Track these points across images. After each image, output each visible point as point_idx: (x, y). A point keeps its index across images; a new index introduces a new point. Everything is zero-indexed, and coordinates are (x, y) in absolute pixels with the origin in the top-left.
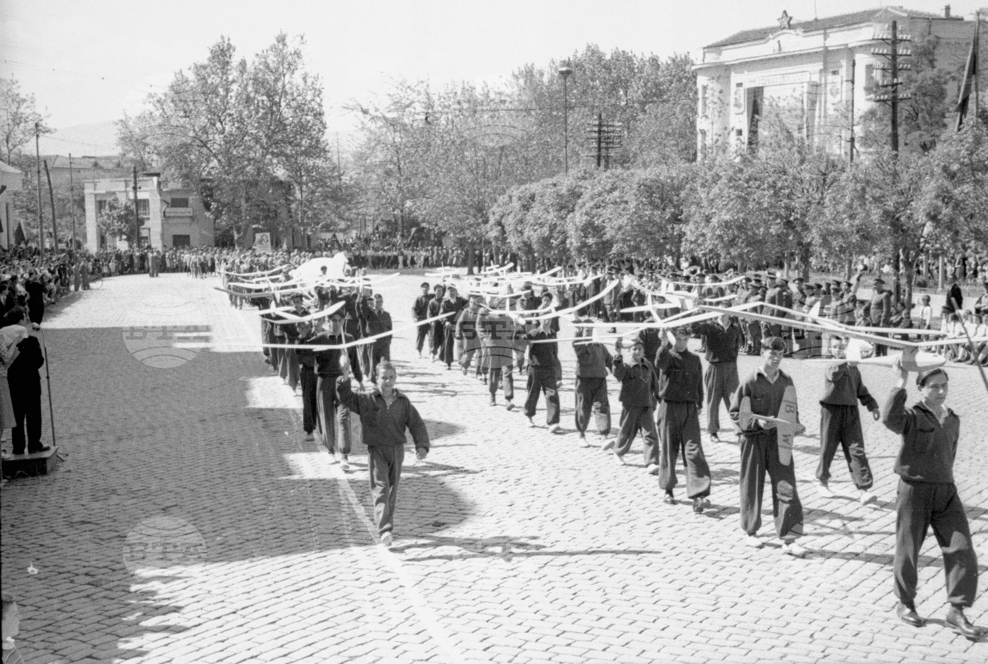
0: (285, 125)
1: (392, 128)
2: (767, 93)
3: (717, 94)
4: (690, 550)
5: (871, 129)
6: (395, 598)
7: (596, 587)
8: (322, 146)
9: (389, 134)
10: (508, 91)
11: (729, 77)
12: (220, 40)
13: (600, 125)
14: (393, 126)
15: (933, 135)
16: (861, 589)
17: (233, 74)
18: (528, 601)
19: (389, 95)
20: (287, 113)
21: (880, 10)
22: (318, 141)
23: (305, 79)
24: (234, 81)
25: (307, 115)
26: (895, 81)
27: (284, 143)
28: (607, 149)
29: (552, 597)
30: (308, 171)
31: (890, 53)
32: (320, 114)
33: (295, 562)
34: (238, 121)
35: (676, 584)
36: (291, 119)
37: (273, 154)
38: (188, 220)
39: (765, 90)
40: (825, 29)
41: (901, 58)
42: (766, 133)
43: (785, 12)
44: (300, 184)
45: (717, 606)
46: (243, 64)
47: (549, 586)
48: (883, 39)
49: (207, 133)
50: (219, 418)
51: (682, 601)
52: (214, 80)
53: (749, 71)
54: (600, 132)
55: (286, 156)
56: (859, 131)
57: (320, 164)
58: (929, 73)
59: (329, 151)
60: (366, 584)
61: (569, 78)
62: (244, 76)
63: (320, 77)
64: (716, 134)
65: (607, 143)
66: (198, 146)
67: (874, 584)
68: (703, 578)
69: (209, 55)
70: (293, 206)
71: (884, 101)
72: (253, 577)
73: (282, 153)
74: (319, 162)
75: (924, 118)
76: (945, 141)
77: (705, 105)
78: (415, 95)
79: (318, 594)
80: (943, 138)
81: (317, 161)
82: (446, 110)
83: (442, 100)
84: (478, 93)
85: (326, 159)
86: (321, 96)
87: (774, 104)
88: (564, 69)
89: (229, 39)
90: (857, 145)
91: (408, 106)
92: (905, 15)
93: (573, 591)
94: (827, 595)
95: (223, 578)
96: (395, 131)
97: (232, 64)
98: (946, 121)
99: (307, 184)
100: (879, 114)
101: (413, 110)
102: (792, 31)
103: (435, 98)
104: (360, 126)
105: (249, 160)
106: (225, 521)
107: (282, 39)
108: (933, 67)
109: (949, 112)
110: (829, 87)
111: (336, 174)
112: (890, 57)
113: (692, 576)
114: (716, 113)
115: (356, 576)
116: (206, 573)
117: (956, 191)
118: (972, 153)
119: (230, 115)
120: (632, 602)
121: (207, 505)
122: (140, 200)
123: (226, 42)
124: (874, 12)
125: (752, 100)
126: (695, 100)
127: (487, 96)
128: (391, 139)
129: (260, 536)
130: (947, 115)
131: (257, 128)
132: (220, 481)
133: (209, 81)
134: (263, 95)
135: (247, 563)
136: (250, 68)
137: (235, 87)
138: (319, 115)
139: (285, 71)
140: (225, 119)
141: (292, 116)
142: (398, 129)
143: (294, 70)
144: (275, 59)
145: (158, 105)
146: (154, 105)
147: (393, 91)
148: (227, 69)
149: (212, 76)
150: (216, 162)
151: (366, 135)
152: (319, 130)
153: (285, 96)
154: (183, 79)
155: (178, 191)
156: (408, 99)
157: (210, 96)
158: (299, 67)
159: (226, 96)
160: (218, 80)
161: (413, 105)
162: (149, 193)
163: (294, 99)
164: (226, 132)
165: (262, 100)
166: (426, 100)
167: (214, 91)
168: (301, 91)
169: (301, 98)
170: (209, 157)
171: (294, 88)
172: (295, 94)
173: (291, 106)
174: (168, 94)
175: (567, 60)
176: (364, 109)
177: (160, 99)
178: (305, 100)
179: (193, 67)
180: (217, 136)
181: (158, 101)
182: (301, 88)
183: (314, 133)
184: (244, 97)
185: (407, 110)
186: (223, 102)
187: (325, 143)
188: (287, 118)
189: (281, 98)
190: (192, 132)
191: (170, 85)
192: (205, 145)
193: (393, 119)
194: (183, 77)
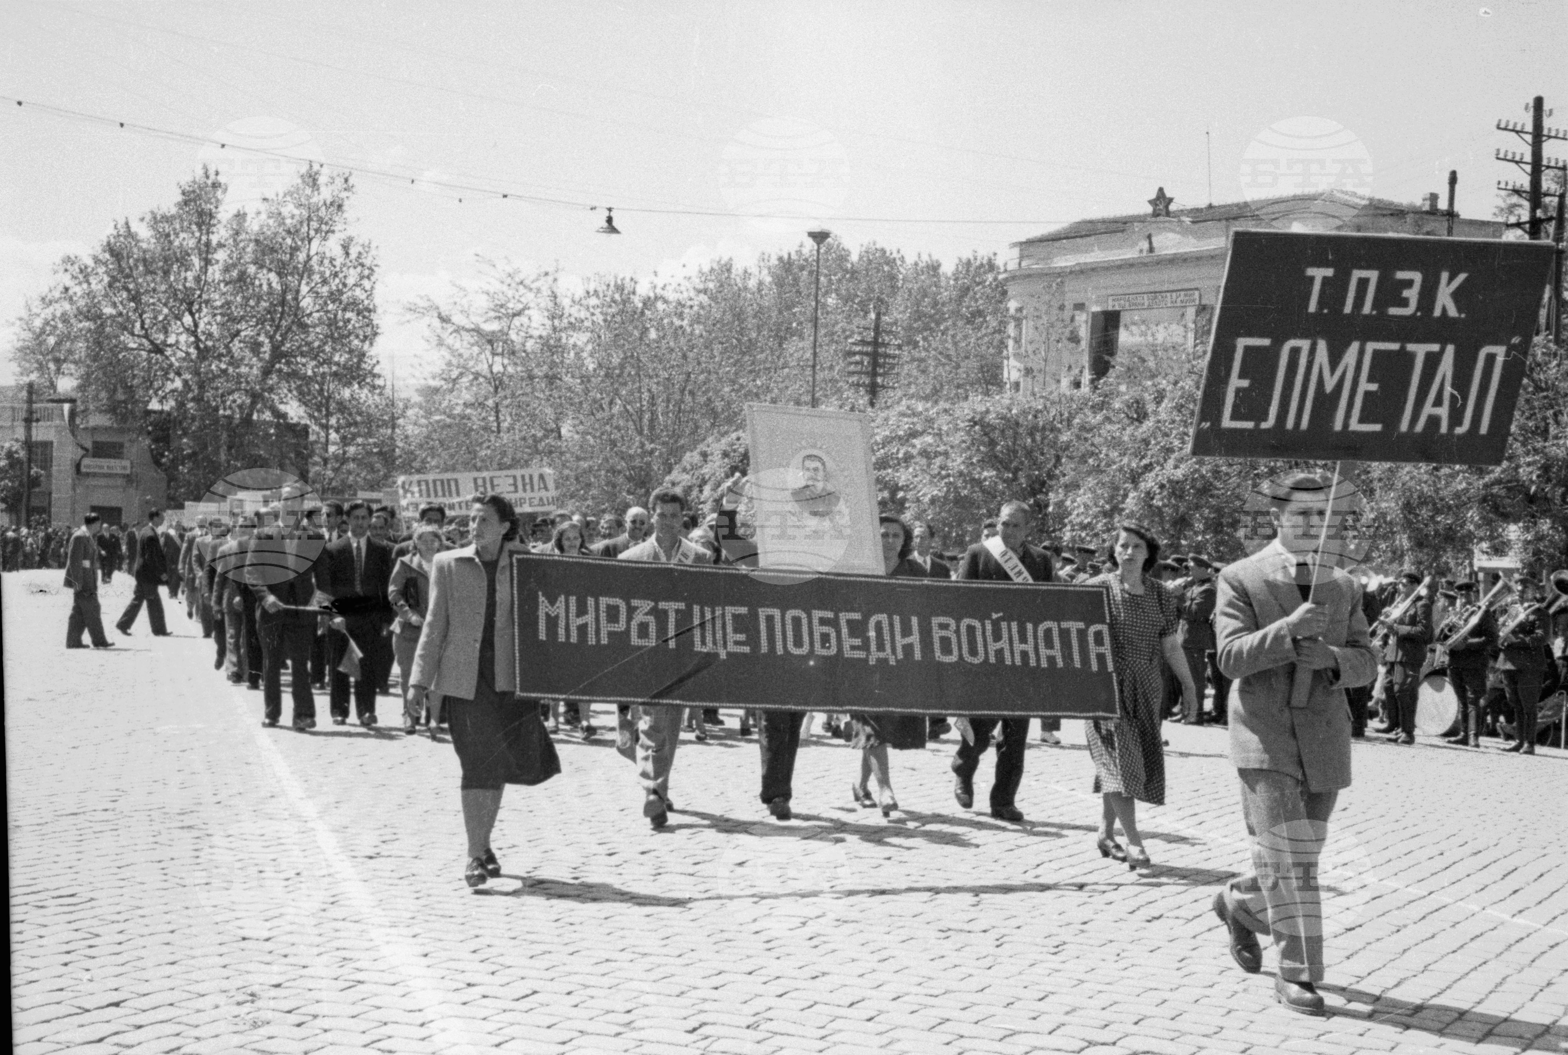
0: (306, 325)
1: (489, 347)
2: (1125, 320)
8: (368, 364)
9: (482, 357)
11: (1062, 292)
12: (200, 174)
14: (490, 342)
17: (220, 234)
19: (487, 293)
20: (309, 304)
21: (1321, 195)
22: (362, 355)
23: (346, 248)
24: (221, 245)
25: (345, 309)
30: (342, 407)
32: (369, 310)
34: (222, 314)
36: (316, 315)
38: (120, 482)
39: (1123, 315)
40: (1227, 219)
43: (1161, 190)
44: (324, 429)
46: (240, 216)
49: (166, 332)
52: (187, 240)
55: (305, 379)
57: (363, 397)
59: (379, 376)
62: (240, 238)
63: (373, 245)
69: (180, 198)
73: (294, 375)
74: (361, 393)
78: (531, 295)
81: (358, 391)
85: (374, 389)
86: (373, 278)
89: (217, 174)
91: (518, 314)
96: (494, 354)
97: (219, 216)
99: (337, 430)
101: (526, 321)
102: (1171, 222)
103: (566, 302)
104: (435, 342)
107: (311, 177)
111: (387, 415)
114: (1039, 351)
119: (207, 302)
122: (37, 443)
123: (212, 177)
124: (1311, 197)
125: (1100, 330)
128: (486, 366)
133: (176, 243)
134: (270, 271)
136: (251, 223)
137: (221, 255)
138: (365, 312)
139: (312, 233)
140: (199, 310)
141: (318, 311)
142: (500, 350)
143: (327, 232)
144: (296, 212)
145: (81, 277)
146: (74, 277)
147: (496, 286)
148: (210, 225)
149: (182, 235)
150: (178, 384)
151: (444, 357)
152: (366, 337)
153: (309, 277)
154: (130, 234)
155: (107, 429)
156: (519, 301)
157: (175, 267)
158: (337, 227)
159: (204, 270)
160: (192, 243)
161: (527, 312)
162: (53, 431)
163: (325, 282)
164: (199, 330)
165: (268, 280)
166: (551, 305)
167: (183, 260)
168: (338, 269)
169: (337, 280)
170: (167, 373)
171: (326, 262)
172: (327, 274)
173: (317, 293)
174: (101, 257)
175: (786, 257)
176: (443, 314)
177: (86, 267)
178: (345, 285)
179: (148, 217)
180: (183, 338)
181: (81, 271)
182: (337, 263)
183: (356, 342)
184: (235, 273)
185: (517, 321)
186: (197, 279)
187: (374, 361)
188: (310, 315)
189: (302, 278)
190: (138, 325)
191: (105, 242)
192: (161, 352)
193: (492, 333)
194: (129, 231)
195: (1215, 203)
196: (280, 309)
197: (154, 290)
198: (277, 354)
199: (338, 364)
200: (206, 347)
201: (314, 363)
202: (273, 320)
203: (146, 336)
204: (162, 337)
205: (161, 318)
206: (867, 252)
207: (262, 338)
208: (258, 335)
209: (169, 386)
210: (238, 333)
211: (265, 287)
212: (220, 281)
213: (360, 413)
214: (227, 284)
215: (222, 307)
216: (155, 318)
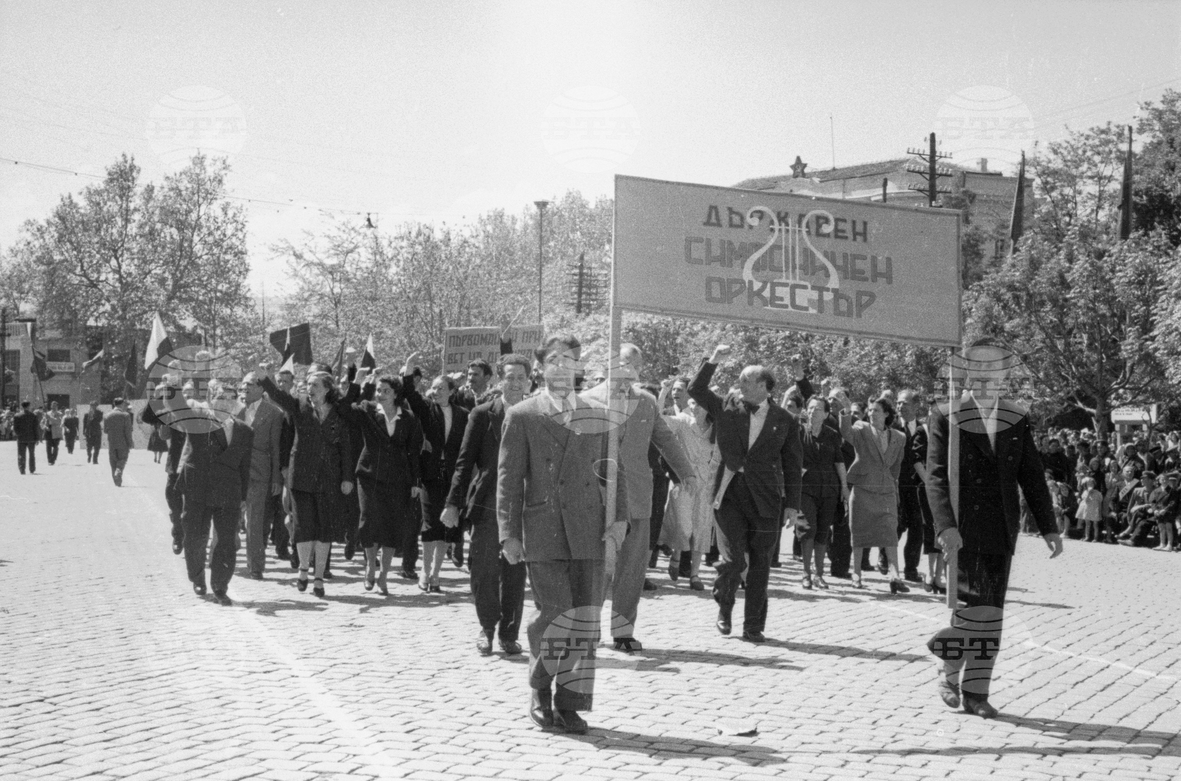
0: (198, 265)
1: (330, 276)
8: (242, 291)
9: (326, 283)
12: (121, 160)
13: (581, 267)
14: (331, 273)
17: (136, 202)
19: (329, 237)
20: (200, 250)
21: (908, 160)
22: (238, 285)
23: (225, 210)
24: (136, 210)
25: (225, 253)
28: (589, 295)
30: (224, 322)
32: (242, 253)
34: (138, 258)
36: (205, 257)
37: (180, 299)
38: (68, 378)
40: (844, 179)
43: (798, 158)
46: (150, 190)
49: (99, 272)
52: (112, 207)
54: (581, 274)
55: (198, 302)
57: (239, 314)
59: (250, 299)
62: (150, 205)
63: (244, 208)
65: (590, 288)
69: (106, 177)
73: (190, 299)
74: (238, 311)
78: (360, 238)
81: (236, 310)
84: (437, 238)
85: (247, 308)
86: (244, 231)
89: (133, 159)
91: (352, 251)
96: (334, 281)
97: (135, 190)
99: (221, 338)
101: (356, 256)
102: (806, 179)
103: (385, 243)
104: (292, 273)
107: (199, 161)
108: (969, 222)
112: (928, 176)
119: (128, 250)
122: (9, 352)
123: (129, 162)
124: (902, 162)
127: (448, 239)
128: (328, 289)
133: (105, 209)
134: (171, 227)
136: (158, 194)
137: (137, 217)
138: (240, 254)
139: (201, 200)
140: (122, 255)
141: (207, 254)
142: (338, 278)
143: (212, 199)
144: (189, 186)
145: (38, 234)
146: (33, 234)
147: (334, 232)
148: (128, 197)
149: (109, 203)
150: (108, 307)
151: (298, 284)
152: (240, 272)
153: (199, 230)
154: (72, 205)
155: (57, 340)
156: (351, 242)
157: (105, 226)
158: (219, 196)
159: (125, 227)
160: (116, 209)
161: (357, 250)
162: (19, 343)
163: (210, 234)
164: (122, 271)
165: (171, 233)
166: (373, 245)
167: (110, 220)
168: (220, 224)
169: (219, 232)
170: (100, 300)
171: (211, 220)
172: (212, 228)
173: (205, 241)
174: (52, 221)
176: (298, 253)
177: (41, 227)
178: (225, 235)
179: (85, 191)
180: (111, 276)
181: (38, 230)
182: (219, 220)
183: (234, 276)
184: (147, 229)
185: (350, 256)
186: (120, 234)
187: (247, 289)
188: (201, 257)
189: (194, 231)
190: (79, 269)
191: (55, 210)
192: (95, 286)
193: (332, 266)
194: (71, 202)
195: (837, 167)
196: (179, 253)
197: (90, 242)
198: (177, 286)
199: (221, 291)
200: (127, 282)
201: (203, 291)
202: (173, 261)
203: (85, 275)
204: (95, 275)
205: (95, 262)
206: (601, 201)
207: (167, 275)
208: (164, 272)
209: (101, 309)
210: (150, 272)
211: (168, 238)
212: (136, 235)
213: (237, 325)
214: (141, 236)
215: (138, 252)
216: (91, 262)
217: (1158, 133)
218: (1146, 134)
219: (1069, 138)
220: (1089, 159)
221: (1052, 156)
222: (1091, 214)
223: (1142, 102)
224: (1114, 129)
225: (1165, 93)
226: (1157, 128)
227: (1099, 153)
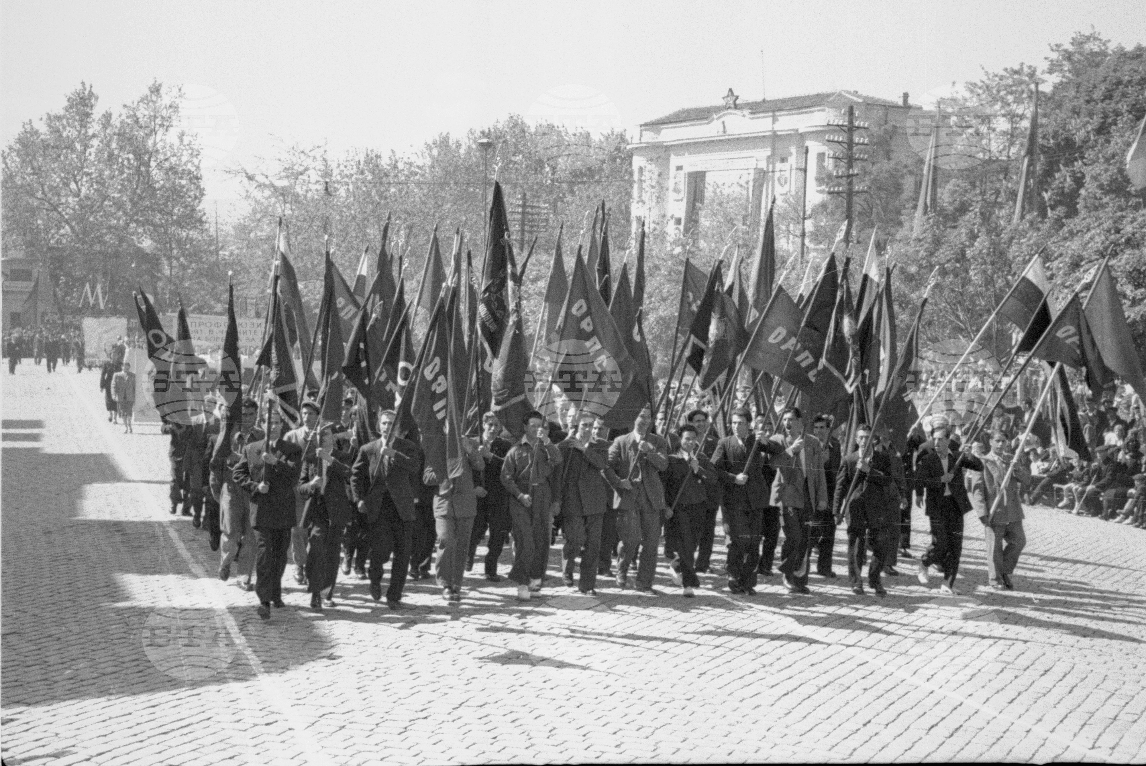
0: (154, 189)
1: (281, 198)
2: (709, 178)
3: (655, 177)
4: (625, 689)
5: (822, 224)
6: (283, 742)
7: (519, 730)
8: (198, 215)
9: (278, 205)
10: (420, 162)
11: (668, 159)
12: (79, 87)
13: (524, 206)
14: (283, 195)
15: (888, 234)
16: (817, 733)
17: (94, 128)
18: (440, 747)
19: (280, 160)
20: (156, 174)
21: (834, 94)
22: (193, 210)
23: (181, 138)
24: (94, 136)
25: (181, 178)
26: (851, 172)
27: (153, 210)
28: (531, 232)
29: (468, 742)
30: (180, 243)
31: (846, 140)
32: (197, 178)
33: (163, 700)
34: (97, 182)
35: (610, 729)
36: (162, 182)
37: (137, 221)
39: (707, 174)
40: (774, 111)
41: (859, 147)
42: (707, 224)
43: (731, 90)
44: (169, 258)
45: (657, 752)
46: (108, 117)
47: (465, 729)
48: (838, 125)
49: (59, 195)
50: (67, 530)
51: (617, 746)
52: (70, 132)
53: (690, 153)
54: (523, 213)
55: (155, 225)
56: (809, 225)
57: (195, 237)
58: (885, 165)
59: (205, 222)
60: (247, 726)
61: (490, 152)
62: (108, 131)
64: (654, 222)
65: (532, 227)
66: (47, 210)
67: (830, 728)
68: (641, 721)
69: (66, 104)
70: (160, 284)
71: (838, 193)
72: (110, 718)
73: (149, 222)
74: (194, 234)
75: (878, 214)
76: (900, 241)
77: (641, 189)
78: (310, 161)
79: (190, 737)
80: (898, 236)
81: (191, 233)
82: (346, 180)
83: (342, 167)
84: (385, 162)
85: (202, 231)
86: (200, 157)
87: (718, 191)
88: (485, 140)
89: (91, 86)
90: (807, 241)
91: (301, 174)
92: (860, 100)
93: (492, 734)
94: (779, 741)
95: (74, 719)
96: (285, 202)
97: (93, 116)
98: (902, 218)
99: (177, 259)
100: (831, 207)
101: (306, 178)
102: (738, 112)
103: (334, 165)
104: (244, 194)
105: (109, 227)
106: (75, 652)
107: (156, 90)
108: (889, 159)
109: (905, 208)
110: (777, 175)
111: (213, 248)
112: (846, 146)
113: (628, 719)
114: (654, 198)
115: (237, 717)
116: (52, 713)
117: (914, 296)
118: (932, 254)
119: (88, 174)
120: (561, 748)
121: (54, 632)
123: (88, 89)
124: (828, 96)
125: (693, 185)
126: (631, 183)
127: (395, 167)
128: (280, 210)
129: (118, 669)
130: (903, 211)
131: (120, 191)
132: (69, 604)
133: (65, 134)
134: (129, 153)
135: (103, 701)
136: (116, 121)
137: (95, 142)
138: (195, 179)
139: (157, 127)
140: (81, 180)
141: (163, 179)
142: (289, 200)
143: (168, 127)
144: (146, 113)
147: (284, 156)
148: (87, 123)
149: (68, 129)
150: (68, 229)
151: (250, 205)
152: (196, 197)
153: (156, 156)
154: (33, 131)
155: (20, 261)
156: (301, 165)
157: (64, 151)
158: (174, 123)
159: (84, 152)
160: (75, 134)
161: (307, 172)
163: (167, 159)
164: (82, 194)
165: (128, 158)
166: (323, 168)
167: (69, 145)
168: (176, 151)
169: (175, 158)
170: (60, 223)
171: (168, 146)
172: (169, 154)
173: (162, 167)
174: (14, 147)
175: (487, 131)
176: (249, 174)
178: (180, 161)
179: (45, 117)
180: (70, 199)
182: (175, 147)
183: (189, 200)
184: (105, 154)
185: (301, 178)
186: (80, 159)
187: (202, 213)
188: (157, 181)
189: (150, 157)
190: (40, 192)
191: (17, 137)
192: (55, 209)
193: (283, 188)
194: (32, 129)
195: (768, 98)
196: (136, 178)
198: (135, 209)
199: (177, 215)
200: (87, 204)
201: (160, 214)
202: (131, 185)
203: (46, 199)
204: (56, 199)
205: (55, 185)
207: (125, 198)
208: (122, 196)
209: (62, 231)
210: (109, 195)
211: (126, 163)
212: (95, 160)
213: (193, 246)
214: (100, 161)
215: (97, 177)
216: (52, 185)
217: (1068, 74)
218: (1056, 74)
219: (985, 79)
220: (1002, 99)
221: (968, 95)
222: (1004, 149)
223: (1053, 44)
224: (1026, 70)
225: (1074, 36)
226: (1066, 69)
227: (1011, 93)
